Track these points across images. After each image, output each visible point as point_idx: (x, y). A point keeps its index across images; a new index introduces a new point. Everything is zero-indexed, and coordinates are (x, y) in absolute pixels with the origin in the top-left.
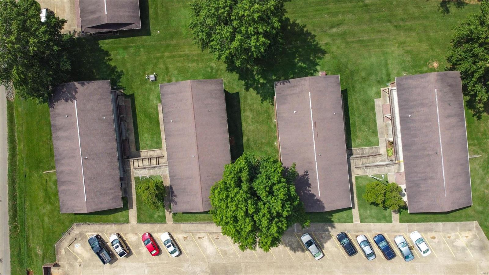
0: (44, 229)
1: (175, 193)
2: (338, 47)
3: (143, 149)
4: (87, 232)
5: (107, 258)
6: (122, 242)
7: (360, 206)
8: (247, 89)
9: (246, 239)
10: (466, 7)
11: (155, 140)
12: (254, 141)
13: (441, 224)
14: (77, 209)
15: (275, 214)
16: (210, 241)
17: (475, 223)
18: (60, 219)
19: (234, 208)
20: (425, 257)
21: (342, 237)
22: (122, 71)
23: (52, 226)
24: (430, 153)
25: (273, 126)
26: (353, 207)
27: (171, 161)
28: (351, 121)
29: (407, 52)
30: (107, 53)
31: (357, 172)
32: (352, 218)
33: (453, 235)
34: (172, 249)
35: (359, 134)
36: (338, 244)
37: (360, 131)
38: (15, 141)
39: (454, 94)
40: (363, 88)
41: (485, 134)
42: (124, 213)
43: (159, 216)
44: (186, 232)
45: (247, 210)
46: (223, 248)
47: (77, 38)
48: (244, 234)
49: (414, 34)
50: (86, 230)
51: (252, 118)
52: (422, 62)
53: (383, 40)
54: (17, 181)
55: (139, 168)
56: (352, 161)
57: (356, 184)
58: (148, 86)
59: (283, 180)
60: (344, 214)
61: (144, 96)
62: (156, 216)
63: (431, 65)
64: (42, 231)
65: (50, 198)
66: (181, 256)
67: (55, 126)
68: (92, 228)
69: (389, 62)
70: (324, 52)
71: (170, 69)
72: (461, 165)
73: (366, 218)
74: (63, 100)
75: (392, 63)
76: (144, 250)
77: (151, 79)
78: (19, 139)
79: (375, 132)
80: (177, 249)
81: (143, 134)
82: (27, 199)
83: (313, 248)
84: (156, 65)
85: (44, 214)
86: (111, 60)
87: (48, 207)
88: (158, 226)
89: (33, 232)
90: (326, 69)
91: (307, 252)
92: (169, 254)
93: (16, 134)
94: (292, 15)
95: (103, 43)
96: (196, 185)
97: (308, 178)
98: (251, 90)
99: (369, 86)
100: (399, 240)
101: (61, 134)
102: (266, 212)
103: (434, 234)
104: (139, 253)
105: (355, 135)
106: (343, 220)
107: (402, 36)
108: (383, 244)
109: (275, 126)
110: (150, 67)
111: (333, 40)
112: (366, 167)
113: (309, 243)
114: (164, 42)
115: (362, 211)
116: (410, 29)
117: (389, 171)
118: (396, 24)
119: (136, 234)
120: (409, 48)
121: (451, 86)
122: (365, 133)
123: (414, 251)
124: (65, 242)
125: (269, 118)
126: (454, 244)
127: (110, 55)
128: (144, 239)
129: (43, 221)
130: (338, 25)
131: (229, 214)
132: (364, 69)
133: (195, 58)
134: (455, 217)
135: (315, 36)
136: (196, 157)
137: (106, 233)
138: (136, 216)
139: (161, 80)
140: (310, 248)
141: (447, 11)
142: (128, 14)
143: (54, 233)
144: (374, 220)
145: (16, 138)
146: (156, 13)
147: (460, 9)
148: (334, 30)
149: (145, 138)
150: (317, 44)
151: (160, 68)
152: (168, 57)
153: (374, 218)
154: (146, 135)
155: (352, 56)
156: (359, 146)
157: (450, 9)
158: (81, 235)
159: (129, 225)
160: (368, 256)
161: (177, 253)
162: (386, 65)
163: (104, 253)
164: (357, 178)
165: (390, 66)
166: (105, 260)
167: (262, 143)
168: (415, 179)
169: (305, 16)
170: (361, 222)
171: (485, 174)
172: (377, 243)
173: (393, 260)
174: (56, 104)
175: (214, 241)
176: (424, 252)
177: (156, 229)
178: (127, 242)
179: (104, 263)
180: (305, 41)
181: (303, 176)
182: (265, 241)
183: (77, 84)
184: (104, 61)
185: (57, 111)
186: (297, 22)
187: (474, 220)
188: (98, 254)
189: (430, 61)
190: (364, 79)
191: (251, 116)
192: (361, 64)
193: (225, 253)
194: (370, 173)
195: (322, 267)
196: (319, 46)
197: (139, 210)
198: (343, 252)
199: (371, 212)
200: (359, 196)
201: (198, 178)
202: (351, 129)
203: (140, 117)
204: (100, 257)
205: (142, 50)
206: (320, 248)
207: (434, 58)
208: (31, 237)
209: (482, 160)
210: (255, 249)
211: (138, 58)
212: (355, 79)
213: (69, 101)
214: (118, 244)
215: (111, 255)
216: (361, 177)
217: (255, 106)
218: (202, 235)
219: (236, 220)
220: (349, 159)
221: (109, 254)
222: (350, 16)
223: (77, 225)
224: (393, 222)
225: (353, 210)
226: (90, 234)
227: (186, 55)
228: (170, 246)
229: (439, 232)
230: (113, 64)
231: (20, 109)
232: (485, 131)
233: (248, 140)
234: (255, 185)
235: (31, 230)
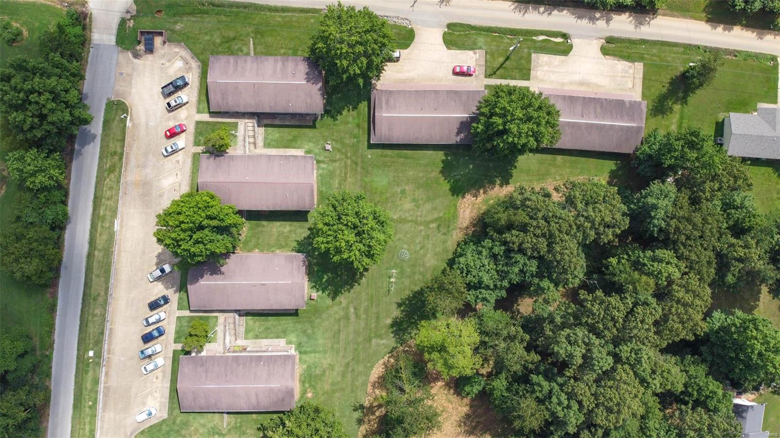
0: (199, 34)
1: (217, 159)
2: (337, 312)
3: (265, 130)
4: (193, 74)
5: (167, 91)
6: (180, 106)
7: (192, 318)
8: (310, 229)
9: (164, 220)
10: (356, 427)
11: (272, 143)
12: (262, 231)
13: (169, 385)
14: (212, 72)
15: (180, 243)
16: (174, 184)
17: (165, 416)
18: (206, 51)
19: (187, 214)
20: (141, 370)
21: (166, 300)
22: (337, 120)
23: (201, 43)
24: (228, 377)
25: (272, 249)
26: (191, 311)
27: (247, 157)
28: (269, 318)
29: (324, 372)
30: (355, 108)
31: (221, 317)
32: (181, 309)
33: (157, 395)
34: (170, 150)
35: (257, 324)
36: (160, 295)
37: (260, 325)
38: (284, 12)
39: (276, 402)
40: (297, 330)
41: (244, 433)
42: (206, 110)
43: (200, 140)
44: (184, 163)
45: (185, 223)
46: (165, 195)
47: (371, 82)
48: (167, 219)
49: (339, 379)
50: (194, 73)
51: (283, 232)
52: (313, 383)
53: (338, 352)
54: (246, 10)
55: (246, 126)
56: (231, 314)
57: (212, 316)
58: (322, 142)
59: (208, 253)
60: (186, 304)
61: (313, 138)
62: (200, 138)
63: (310, 391)
64: (197, 32)
65: (227, 42)
66: (163, 156)
67: (287, 60)
68: (196, 79)
69: (317, 355)
70: (333, 299)
71: (334, 164)
72: (216, 403)
73: (180, 322)
74: (308, 70)
75: (315, 357)
76: (171, 124)
77: (326, 145)
78: (285, 17)
79: (257, 337)
80: (169, 154)
81: (278, 132)
82: (229, 19)
83: (158, 273)
84: (339, 151)
85: (212, 36)
86: (349, 111)
87: (218, 41)
88: (191, 138)
89: (197, 22)
90: (319, 300)
91: (155, 268)
92: (165, 146)
93: (290, 14)
94: (370, 275)
95: (365, 106)
96: (221, 178)
97: (218, 274)
98: (309, 232)
99: (298, 336)
100: (158, 348)
101: (279, 65)
102: (181, 237)
103: (160, 378)
104: (169, 119)
105: (257, 320)
106: (180, 302)
107: (338, 368)
108: (156, 334)
109: (273, 251)
110: (339, 146)
111: (344, 308)
112: (225, 326)
113: (162, 271)
114: (360, 160)
115: (188, 319)
116: (344, 375)
117: (219, 345)
118: (351, 364)
119: (186, 118)
120: (327, 373)
121: (283, 400)
122: (257, 329)
123: (147, 360)
124: (184, 53)
125: (281, 247)
126: (150, 396)
127: (353, 111)
128: (180, 126)
129: (206, 34)
130: (356, 314)
131: (184, 209)
132: (314, 333)
133: (342, 187)
134: (173, 398)
135: (349, 292)
136: (246, 181)
137: (189, 92)
138: (202, 120)
139: (326, 154)
140: (158, 271)
141: (355, 410)
142: (383, 134)
143: (194, 43)
144: (178, 329)
145: (286, 14)
146: (386, 156)
147: (356, 421)
148: (352, 310)
149: (275, 133)
150: (342, 294)
151: (336, 155)
152: (346, 163)
153: (180, 328)
154: (277, 135)
155: (327, 323)
156: (247, 323)
157: (357, 412)
158: (190, 68)
159: (195, 113)
160: (147, 320)
161: (165, 154)
162: (315, 352)
163: (171, 88)
164: (216, 317)
165: (313, 355)
166: (165, 89)
167: (258, 239)
168: (208, 364)
169: (368, 286)
170: (178, 317)
171: (208, 429)
172: (158, 329)
173: (142, 341)
174: (306, 63)
175: (173, 187)
176: (145, 368)
177: (189, 137)
178: (180, 109)
179: (162, 88)
180: (346, 283)
181: (220, 270)
182: (161, 234)
183: (320, 85)
184: (348, 105)
185: (300, 63)
186: (364, 278)
187: (168, 414)
188: (171, 83)
189: (313, 391)
190: (305, 332)
191: (285, 231)
192: (318, 330)
193: (161, 196)
194: (219, 329)
195: (141, 280)
196: (340, 295)
197: (207, 123)
198: (153, 299)
199: (185, 326)
200: (201, 318)
201: (228, 180)
202: (263, 318)
203: (295, 132)
204: (168, 85)
205: (355, 140)
206: (158, 279)
207: (316, 394)
208: (193, 19)
209: (221, 428)
210: (156, 225)
211: (347, 136)
212: (306, 325)
213: (306, 76)
214: (178, 102)
215: (169, 94)
216: (217, 321)
217: (293, 235)
218: (179, 176)
219: (179, 213)
220: (236, 311)
221: (170, 93)
222: (362, 324)
223: (199, 66)
224: (175, 344)
225: (189, 311)
226: (191, 77)
227: (347, 178)
228: (172, 148)
229: (162, 383)
230: (345, 112)
231: (312, 21)
232: (247, 434)
233: (263, 226)
234: (206, 231)
235: (199, 19)
